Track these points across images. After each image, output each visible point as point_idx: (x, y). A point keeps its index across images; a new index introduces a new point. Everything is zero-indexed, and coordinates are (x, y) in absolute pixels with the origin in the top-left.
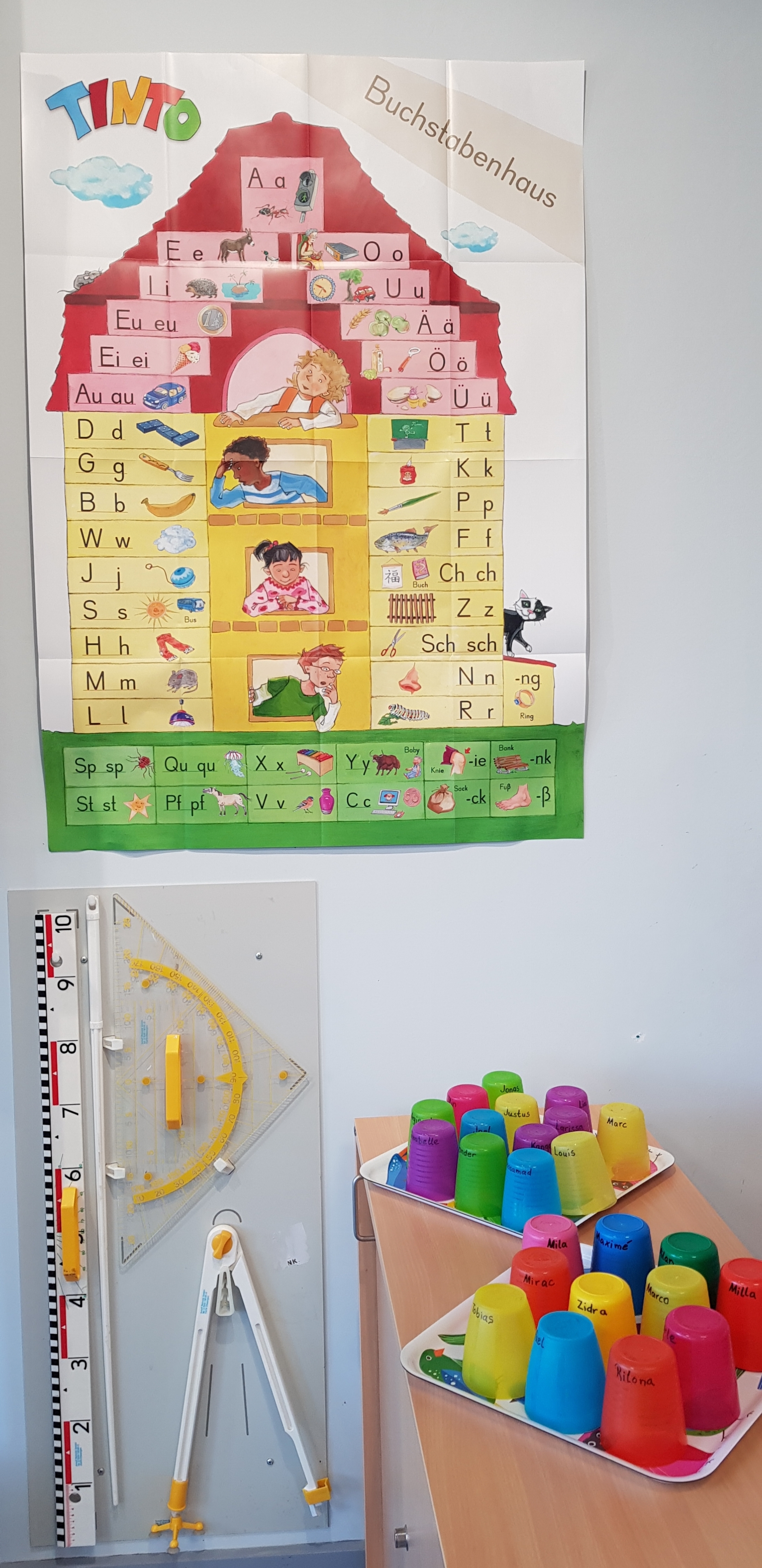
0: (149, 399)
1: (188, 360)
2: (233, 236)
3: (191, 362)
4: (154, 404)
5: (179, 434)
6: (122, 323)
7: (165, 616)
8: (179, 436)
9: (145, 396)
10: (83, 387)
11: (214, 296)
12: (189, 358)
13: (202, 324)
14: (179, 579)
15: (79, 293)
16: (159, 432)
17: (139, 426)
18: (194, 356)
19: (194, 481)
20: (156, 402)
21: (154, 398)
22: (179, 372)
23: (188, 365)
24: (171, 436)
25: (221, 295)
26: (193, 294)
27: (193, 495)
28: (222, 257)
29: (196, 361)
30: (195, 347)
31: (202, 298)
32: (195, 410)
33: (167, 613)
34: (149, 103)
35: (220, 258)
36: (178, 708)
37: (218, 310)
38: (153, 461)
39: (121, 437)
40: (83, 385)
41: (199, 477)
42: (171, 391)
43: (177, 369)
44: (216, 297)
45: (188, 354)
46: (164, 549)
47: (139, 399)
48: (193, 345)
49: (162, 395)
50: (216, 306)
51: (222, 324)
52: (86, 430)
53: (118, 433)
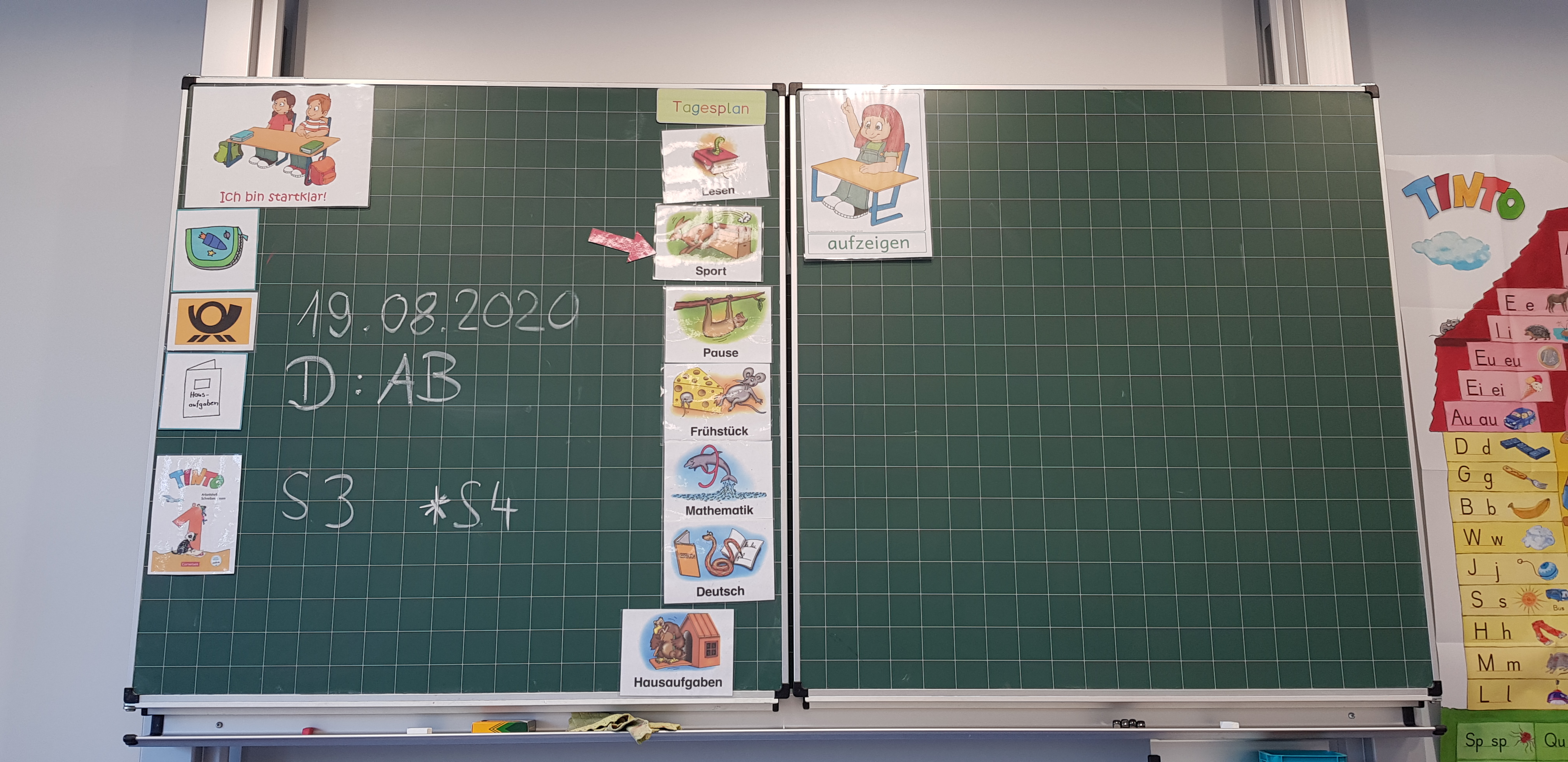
0: (1508, 421)
1: (1534, 390)
2: (1558, 292)
3: (1536, 391)
4: (1513, 425)
5: (1534, 450)
6: (1481, 361)
7: (1537, 606)
8: (1534, 451)
9: (1505, 418)
10: (1456, 412)
11: (1548, 339)
12: (1535, 388)
13: (1541, 360)
14: (1545, 572)
15: (1445, 337)
16: (1518, 448)
17: (1502, 443)
18: (1538, 386)
19: (1548, 488)
20: (1514, 423)
21: (1512, 420)
22: (1527, 400)
23: (1535, 394)
24: (1528, 451)
25: (1553, 338)
26: (1531, 337)
27: (1548, 500)
28: (1550, 307)
29: (1540, 390)
30: (1538, 379)
31: (1539, 340)
32: (1544, 430)
33: (1539, 602)
34: (1483, 192)
35: (1548, 309)
36: (1553, 688)
37: (1553, 350)
38: (1515, 472)
39: (1489, 453)
40: (1456, 410)
41: (1552, 485)
42: (1523, 414)
43: (1526, 396)
44: (1549, 339)
45: (1534, 384)
46: (1530, 546)
47: (1501, 421)
48: (1536, 377)
49: (1518, 418)
50: (1550, 346)
51: (1557, 360)
52: (1462, 448)
53: (1487, 449)
